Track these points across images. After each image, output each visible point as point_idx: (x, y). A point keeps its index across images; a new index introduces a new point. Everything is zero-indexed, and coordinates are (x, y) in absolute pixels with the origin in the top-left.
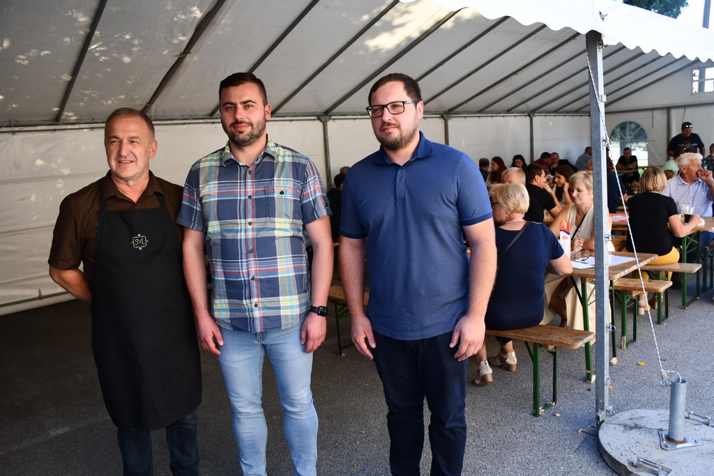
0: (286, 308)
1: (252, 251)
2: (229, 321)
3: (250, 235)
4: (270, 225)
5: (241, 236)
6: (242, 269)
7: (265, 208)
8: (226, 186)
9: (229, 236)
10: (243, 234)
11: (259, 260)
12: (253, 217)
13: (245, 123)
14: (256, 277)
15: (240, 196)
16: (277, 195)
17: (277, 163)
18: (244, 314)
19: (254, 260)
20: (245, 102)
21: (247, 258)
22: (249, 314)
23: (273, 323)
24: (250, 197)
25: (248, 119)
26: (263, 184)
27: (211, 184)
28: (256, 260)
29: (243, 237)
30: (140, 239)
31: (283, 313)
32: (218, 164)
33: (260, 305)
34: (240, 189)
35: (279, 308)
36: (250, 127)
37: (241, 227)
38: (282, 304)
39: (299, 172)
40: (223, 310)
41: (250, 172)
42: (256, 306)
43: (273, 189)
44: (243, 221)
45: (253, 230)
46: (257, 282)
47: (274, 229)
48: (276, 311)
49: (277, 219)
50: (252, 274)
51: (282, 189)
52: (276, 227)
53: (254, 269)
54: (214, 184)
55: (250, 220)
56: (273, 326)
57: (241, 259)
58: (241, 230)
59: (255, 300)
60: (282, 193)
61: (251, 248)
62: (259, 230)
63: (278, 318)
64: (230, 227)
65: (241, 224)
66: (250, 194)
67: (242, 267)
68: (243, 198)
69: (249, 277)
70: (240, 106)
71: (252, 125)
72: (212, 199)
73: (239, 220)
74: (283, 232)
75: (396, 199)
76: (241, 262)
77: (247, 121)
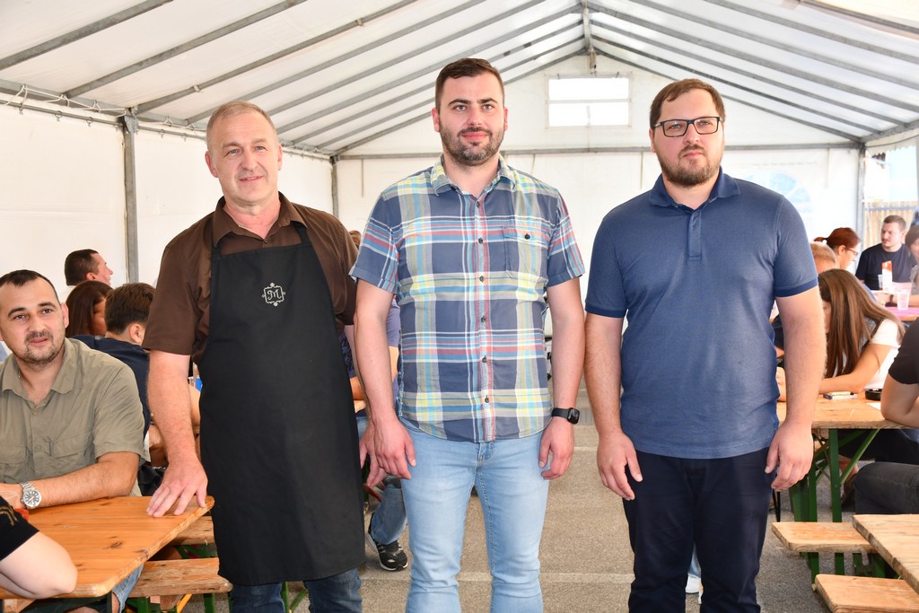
0: (524, 406)
1: (483, 319)
2: (442, 426)
3: (482, 296)
4: (509, 282)
5: (468, 296)
6: (469, 346)
7: (503, 257)
8: (443, 224)
9: (451, 296)
10: (471, 294)
11: (494, 333)
12: (486, 270)
13: (483, 130)
14: (488, 358)
15: (466, 239)
16: (520, 239)
17: (515, 193)
18: (468, 413)
19: (487, 333)
20: (484, 101)
21: (477, 329)
22: (475, 414)
23: (508, 429)
24: (481, 241)
25: (487, 124)
26: (499, 223)
27: (420, 220)
28: (490, 333)
29: (471, 299)
30: (273, 289)
31: (519, 413)
32: (425, 191)
33: (492, 400)
34: (465, 228)
35: (514, 406)
36: (488, 137)
37: (468, 283)
38: (519, 401)
39: (549, 209)
40: (431, 409)
41: (479, 205)
42: (487, 400)
43: (515, 231)
44: (471, 275)
45: (486, 288)
46: (489, 365)
47: (515, 289)
48: (511, 410)
49: (520, 274)
50: (484, 354)
51: (528, 232)
52: (519, 286)
53: (486, 346)
54: (425, 220)
55: (481, 274)
56: (509, 433)
57: (469, 330)
58: (468, 288)
59: (485, 392)
60: (527, 237)
61: (483, 314)
62: (494, 289)
63: (514, 420)
64: (451, 284)
65: (468, 279)
66: (480, 236)
67: (469, 341)
68: (470, 242)
69: (478, 358)
70: (476, 106)
71: (491, 134)
72: (424, 243)
73: (465, 274)
74: (526, 294)
75: (687, 255)
76: (469, 335)
77: (486, 128)
